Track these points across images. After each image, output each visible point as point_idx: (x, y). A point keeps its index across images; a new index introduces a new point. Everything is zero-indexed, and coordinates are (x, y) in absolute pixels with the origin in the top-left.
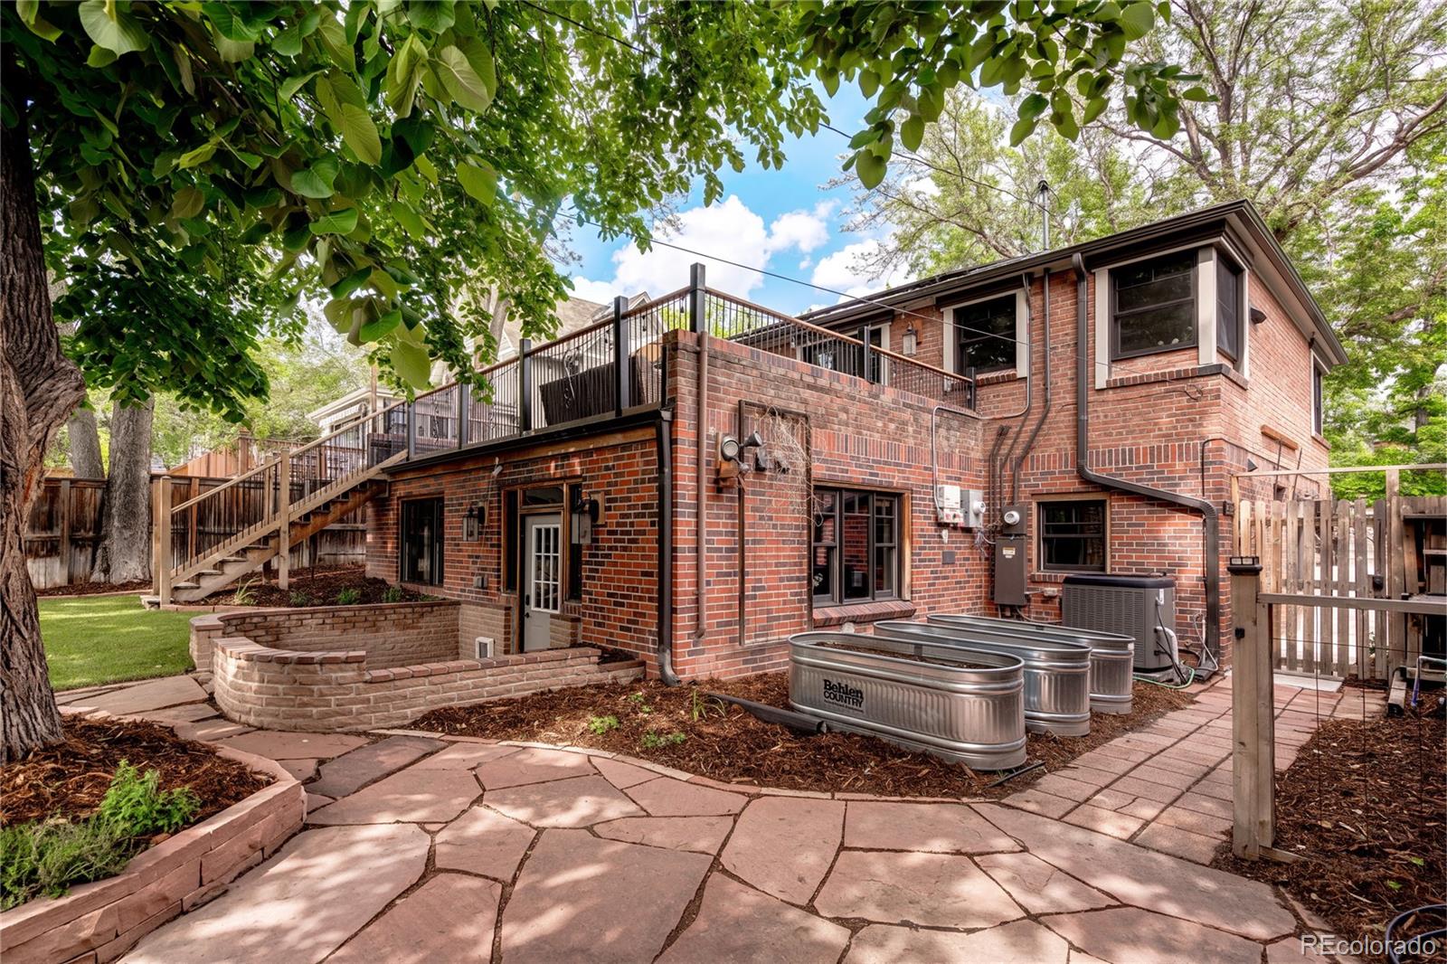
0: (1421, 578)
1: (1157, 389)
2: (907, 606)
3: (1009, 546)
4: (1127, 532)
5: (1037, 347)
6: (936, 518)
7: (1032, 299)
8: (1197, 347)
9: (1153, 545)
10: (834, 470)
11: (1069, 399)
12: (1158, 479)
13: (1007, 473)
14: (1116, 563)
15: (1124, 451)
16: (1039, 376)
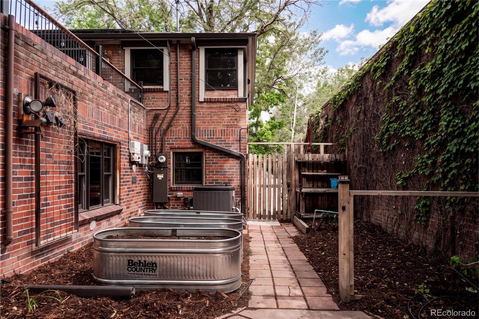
0: (300, 182)
1: (223, 105)
2: (118, 208)
3: (160, 173)
4: (212, 166)
5: (173, 77)
6: (130, 159)
7: (171, 53)
8: (237, 90)
9: (222, 172)
10: (86, 128)
11: (187, 104)
12: (224, 144)
13: (159, 137)
14: (208, 180)
15: (211, 130)
16: (174, 91)
